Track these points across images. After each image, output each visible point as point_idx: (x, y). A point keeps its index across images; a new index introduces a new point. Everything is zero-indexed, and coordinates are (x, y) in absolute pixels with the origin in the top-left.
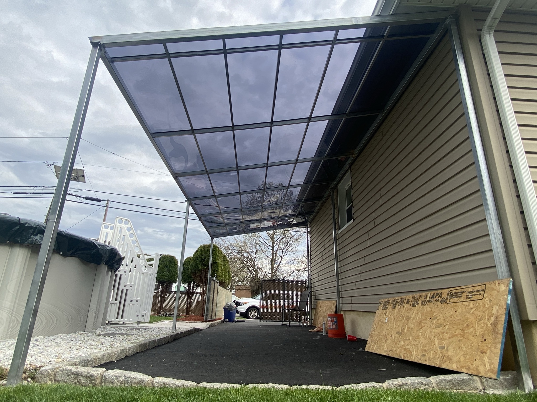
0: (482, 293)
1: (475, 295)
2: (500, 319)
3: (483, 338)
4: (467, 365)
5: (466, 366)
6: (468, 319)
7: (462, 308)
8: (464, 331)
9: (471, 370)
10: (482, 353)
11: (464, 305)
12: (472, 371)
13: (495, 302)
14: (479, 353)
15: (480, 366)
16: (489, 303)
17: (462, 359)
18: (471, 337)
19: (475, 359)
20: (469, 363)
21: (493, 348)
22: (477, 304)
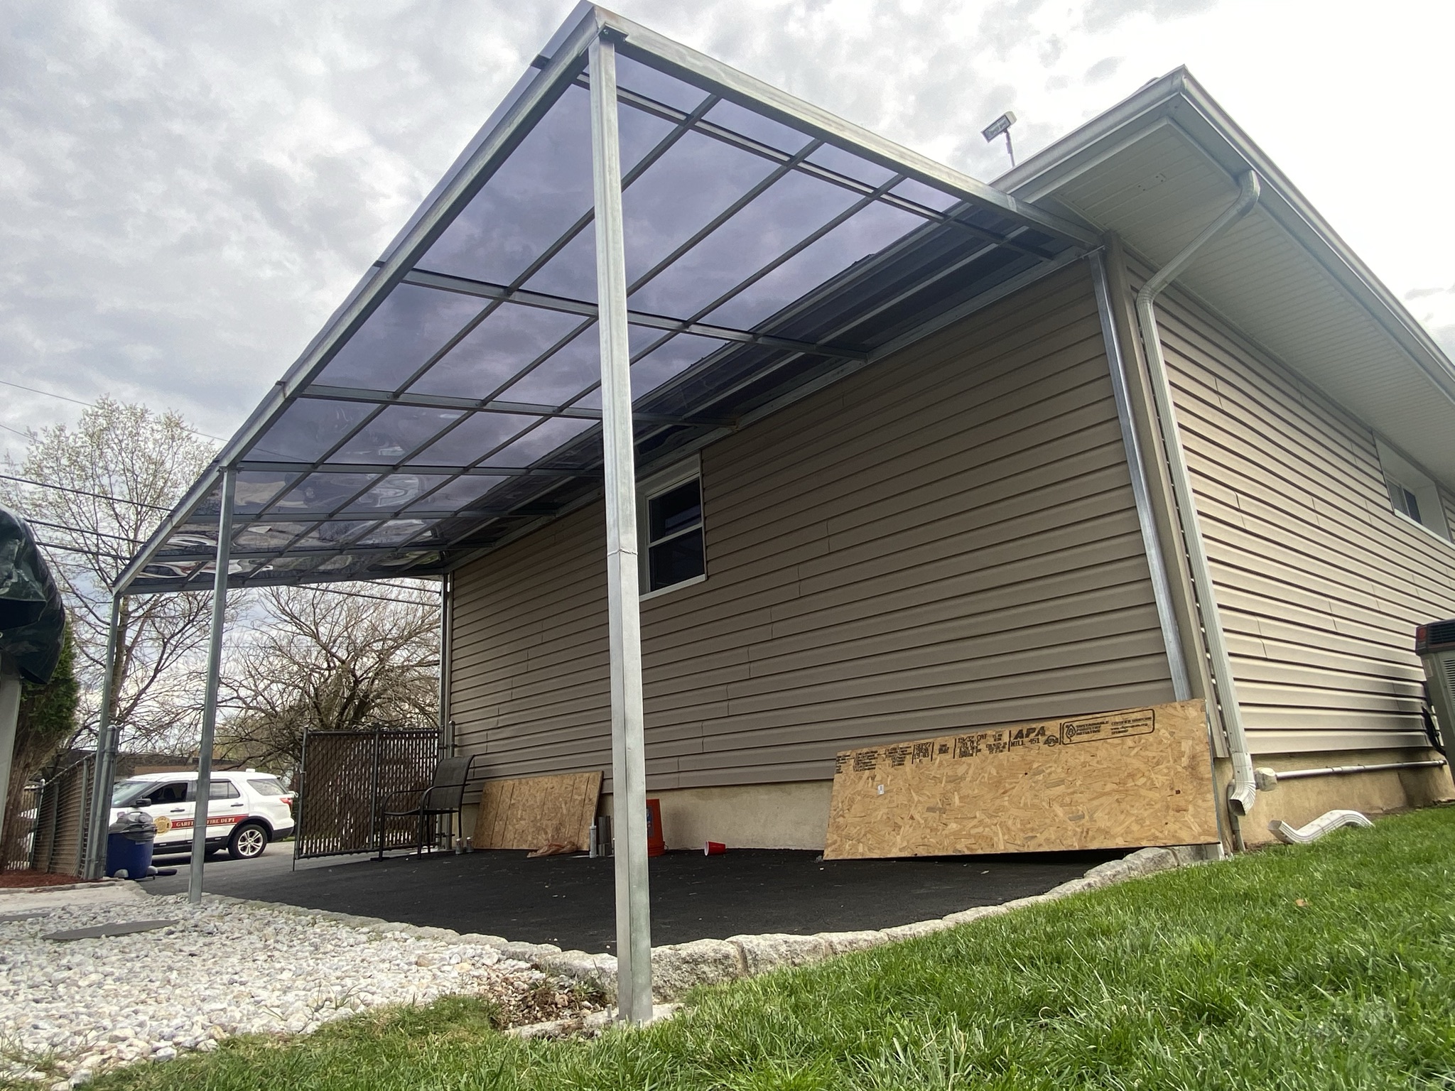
0: (1150, 722)
1: (1133, 726)
2: (1201, 758)
3: (1172, 789)
4: (1149, 833)
5: (1147, 837)
6: (1127, 765)
7: (1107, 749)
8: (1125, 784)
9: (1161, 839)
10: (1178, 811)
11: (1111, 745)
12: (1164, 841)
13: (1183, 734)
14: (1171, 813)
15: (1179, 831)
16: (1169, 737)
17: (1135, 828)
18: (1143, 792)
19: (1164, 822)
20: (1153, 831)
21: (1200, 801)
22: (1143, 741)
